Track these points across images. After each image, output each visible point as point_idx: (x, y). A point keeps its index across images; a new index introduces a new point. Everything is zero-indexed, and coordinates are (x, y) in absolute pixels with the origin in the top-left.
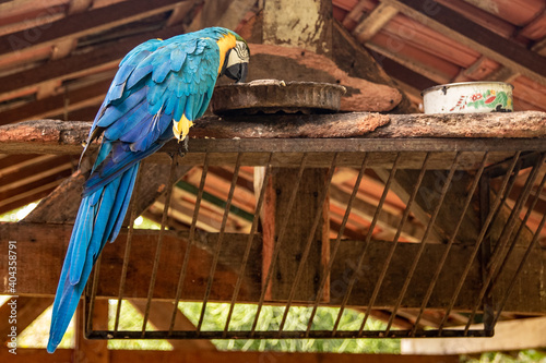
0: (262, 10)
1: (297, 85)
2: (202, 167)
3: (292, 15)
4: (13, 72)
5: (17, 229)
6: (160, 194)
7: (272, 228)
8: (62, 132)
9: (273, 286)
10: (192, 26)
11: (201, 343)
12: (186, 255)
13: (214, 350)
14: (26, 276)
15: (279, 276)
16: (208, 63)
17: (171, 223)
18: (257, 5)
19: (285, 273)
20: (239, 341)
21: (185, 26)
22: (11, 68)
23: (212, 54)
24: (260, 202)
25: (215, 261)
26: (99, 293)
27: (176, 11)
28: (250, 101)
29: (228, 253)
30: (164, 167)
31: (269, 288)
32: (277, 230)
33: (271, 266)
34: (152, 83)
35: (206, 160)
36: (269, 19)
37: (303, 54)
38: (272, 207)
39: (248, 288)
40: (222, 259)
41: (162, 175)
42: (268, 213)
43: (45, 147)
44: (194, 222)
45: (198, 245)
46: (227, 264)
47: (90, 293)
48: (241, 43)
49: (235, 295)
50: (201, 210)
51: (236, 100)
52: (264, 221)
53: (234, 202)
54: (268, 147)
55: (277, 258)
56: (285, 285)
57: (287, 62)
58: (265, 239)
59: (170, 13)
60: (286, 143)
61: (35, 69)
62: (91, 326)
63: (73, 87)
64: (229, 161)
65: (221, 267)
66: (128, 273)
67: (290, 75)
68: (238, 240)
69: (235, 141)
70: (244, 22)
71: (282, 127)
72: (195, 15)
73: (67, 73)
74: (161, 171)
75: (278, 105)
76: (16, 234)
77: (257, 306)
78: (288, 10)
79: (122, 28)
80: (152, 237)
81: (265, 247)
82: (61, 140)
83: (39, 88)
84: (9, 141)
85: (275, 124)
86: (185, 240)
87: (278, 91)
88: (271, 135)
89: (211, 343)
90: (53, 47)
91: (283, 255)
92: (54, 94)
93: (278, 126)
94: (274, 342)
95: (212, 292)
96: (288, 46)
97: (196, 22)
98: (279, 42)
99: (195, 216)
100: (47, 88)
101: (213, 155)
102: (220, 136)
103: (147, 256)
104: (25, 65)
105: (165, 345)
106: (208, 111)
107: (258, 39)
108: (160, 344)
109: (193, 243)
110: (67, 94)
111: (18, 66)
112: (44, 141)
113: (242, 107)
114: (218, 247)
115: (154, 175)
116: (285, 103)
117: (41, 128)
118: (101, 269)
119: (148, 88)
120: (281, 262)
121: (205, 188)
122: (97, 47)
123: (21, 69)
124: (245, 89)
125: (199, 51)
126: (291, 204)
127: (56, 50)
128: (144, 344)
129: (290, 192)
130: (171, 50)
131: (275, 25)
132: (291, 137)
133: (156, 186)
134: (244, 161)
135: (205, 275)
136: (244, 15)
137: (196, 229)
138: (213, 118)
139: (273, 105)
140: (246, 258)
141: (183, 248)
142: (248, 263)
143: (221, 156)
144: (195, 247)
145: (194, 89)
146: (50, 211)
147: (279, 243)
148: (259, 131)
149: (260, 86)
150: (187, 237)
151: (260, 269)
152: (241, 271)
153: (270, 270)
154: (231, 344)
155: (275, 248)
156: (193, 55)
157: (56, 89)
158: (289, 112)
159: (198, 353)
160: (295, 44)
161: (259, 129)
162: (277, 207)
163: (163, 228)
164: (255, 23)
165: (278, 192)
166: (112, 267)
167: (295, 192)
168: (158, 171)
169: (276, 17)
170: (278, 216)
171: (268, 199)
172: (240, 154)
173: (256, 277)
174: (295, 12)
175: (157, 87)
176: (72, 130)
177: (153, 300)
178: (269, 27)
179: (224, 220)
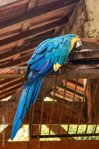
0: (84, 27)
1: (96, 51)
2: (66, 80)
3: (94, 28)
4: (5, 52)
5: (7, 103)
6: (53, 89)
7: (90, 99)
8: (19, 70)
9: (91, 119)
10: (62, 34)
11: (70, 138)
12: (62, 109)
13: (74, 140)
14: (10, 118)
15: (93, 115)
16: (66, 46)
17: (58, 99)
18: (82, 26)
19: (95, 114)
20: (82, 137)
21: (59, 34)
22: (4, 51)
23: (68, 43)
24: (85, 90)
25: (72, 111)
26: (34, 123)
27: (56, 30)
28: (81, 57)
29: (76, 108)
30: (53, 80)
31: (90, 119)
32: (92, 100)
33: (90, 112)
34: (47, 52)
35: (67, 77)
36: (86, 30)
37: (98, 41)
38: (90, 92)
39: (83, 120)
40: (74, 110)
41: (53, 83)
42: (89, 94)
43: (14, 75)
44: (64, 98)
45: (66, 106)
46: (76, 112)
47: (31, 123)
48: (80, 39)
49: (79, 122)
50: (66, 94)
51: (76, 57)
52: (87, 97)
53: (77, 91)
54: (87, 72)
55: (92, 109)
56: (95, 118)
57: (93, 44)
58: (88, 103)
59: (54, 30)
60: (93, 70)
61: (12, 51)
62: (32, 134)
63: (24, 56)
64: (75, 77)
65: (74, 113)
66: (43, 116)
67: (94, 48)
68: (79, 104)
69: (76, 70)
70: (78, 32)
71: (91, 65)
72: (62, 31)
73: (22, 51)
74: (53, 82)
75: (90, 58)
76: (6, 104)
77: (86, 125)
78: (92, 26)
79: (39, 36)
80: (51, 104)
81: (88, 105)
82: (19, 73)
83: (13, 57)
84: (2, 74)
85: (89, 64)
86: (62, 104)
87: (89, 53)
88: (88, 68)
89: (73, 138)
90: (17, 43)
91: (94, 108)
92: (18, 59)
93: (90, 65)
94: (94, 137)
95: (71, 121)
96: (93, 38)
97: (63, 32)
98: (90, 37)
99: (64, 96)
100: (16, 57)
101: (70, 76)
102: (71, 69)
103: (49, 110)
104: (8, 50)
105: (58, 139)
106: (67, 61)
107: (83, 37)
108: (57, 139)
109: (64, 105)
110: (22, 59)
111: (6, 50)
112: (13, 74)
113: (78, 59)
114: (72, 106)
115: (51, 83)
116: (92, 57)
117: (12, 69)
118: (34, 115)
119: (45, 53)
120: (94, 110)
121: (67, 87)
122: (31, 43)
123: (7, 51)
124: (79, 53)
125: (64, 42)
126: (96, 91)
127: (18, 44)
128: (51, 139)
129: (95, 87)
130: (54, 41)
131: (88, 32)
132: (95, 68)
133: (51, 87)
134: (80, 77)
135: (68, 116)
136: (78, 29)
137: (65, 100)
138: (69, 63)
139: (88, 58)
140: (82, 109)
141: (61, 107)
142: (83, 111)
143: (72, 76)
144: (65, 106)
145: (61, 54)
146: (17, 96)
147: (92, 104)
148: (84, 67)
149: (84, 52)
150: (62, 103)
151: (87, 113)
152: (80, 114)
153: (90, 113)
154: (80, 138)
155: (91, 106)
156: (62, 43)
157: (19, 57)
158: (94, 60)
159: (69, 141)
160: (95, 38)
161: (84, 66)
162: (92, 92)
163: (54, 100)
164: (82, 32)
165: (92, 87)
166: (38, 114)
167: (97, 87)
168: (52, 82)
169: (88, 29)
170: (92, 95)
171: (88, 89)
172: (78, 75)
173: (86, 116)
174: (95, 27)
175: (48, 53)
176: (22, 69)
177: (52, 125)
178: (86, 32)
179: (74, 97)
